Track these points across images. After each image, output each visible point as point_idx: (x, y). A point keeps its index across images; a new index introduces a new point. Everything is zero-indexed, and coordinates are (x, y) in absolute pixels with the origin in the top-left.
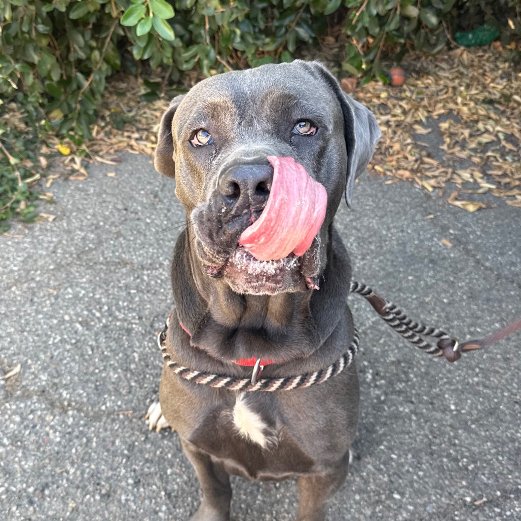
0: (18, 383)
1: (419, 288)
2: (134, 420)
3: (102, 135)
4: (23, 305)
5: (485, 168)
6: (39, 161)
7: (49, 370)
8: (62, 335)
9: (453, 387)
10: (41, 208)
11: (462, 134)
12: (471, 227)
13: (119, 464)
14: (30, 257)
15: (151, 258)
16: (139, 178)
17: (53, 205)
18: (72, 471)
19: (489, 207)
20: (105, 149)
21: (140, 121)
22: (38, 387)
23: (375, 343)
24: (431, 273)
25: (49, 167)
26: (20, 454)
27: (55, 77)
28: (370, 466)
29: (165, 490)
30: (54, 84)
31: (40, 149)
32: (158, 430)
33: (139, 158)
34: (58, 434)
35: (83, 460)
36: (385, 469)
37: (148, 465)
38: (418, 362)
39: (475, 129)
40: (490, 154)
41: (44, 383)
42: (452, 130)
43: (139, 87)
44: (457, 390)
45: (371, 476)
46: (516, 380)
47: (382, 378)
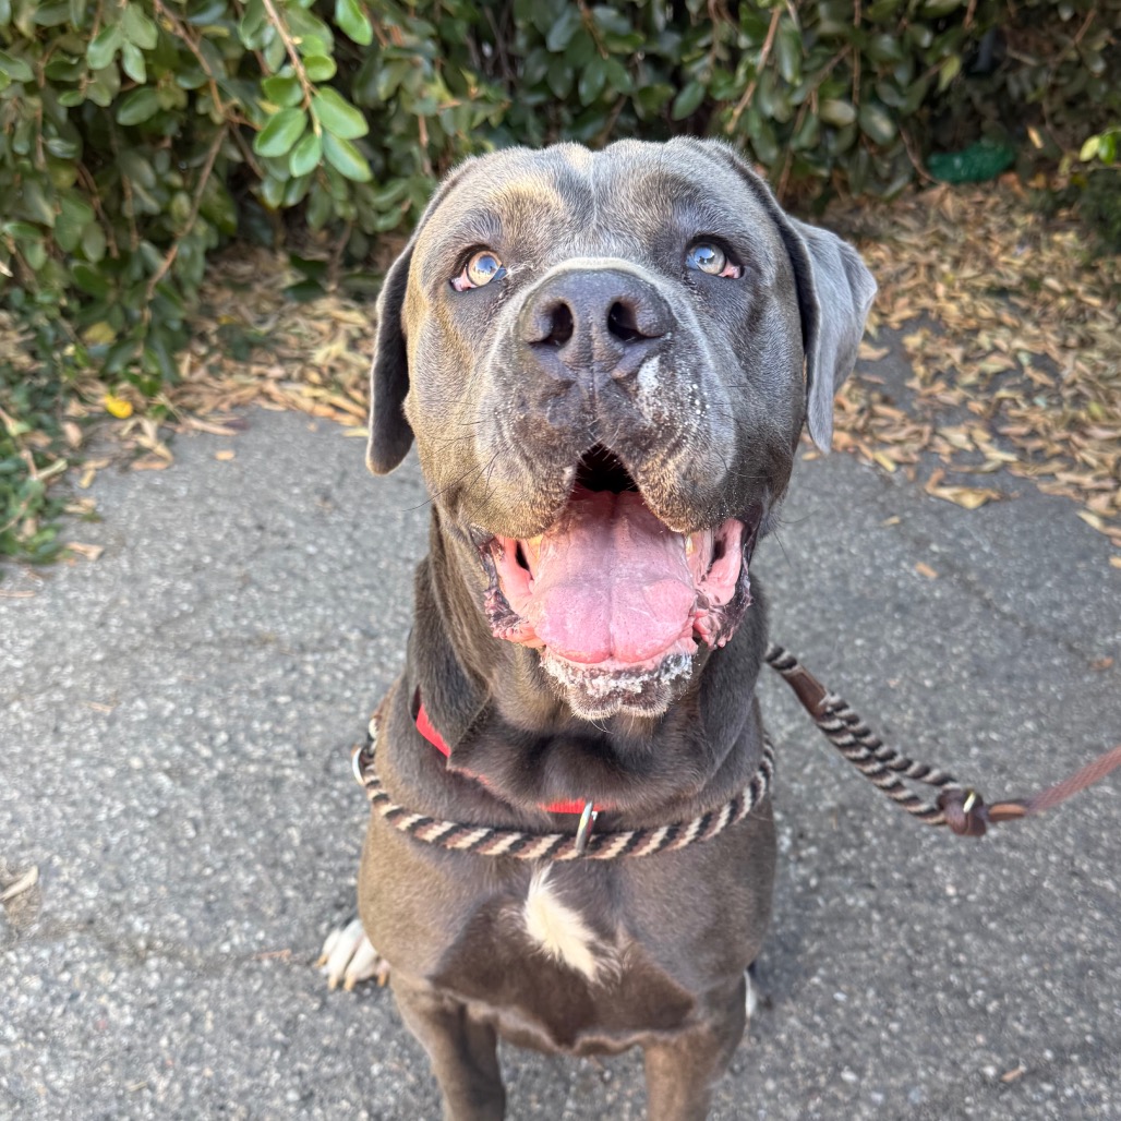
0: (33, 908)
1: (876, 663)
2: (296, 969)
3: (201, 373)
4: (38, 742)
5: (994, 420)
6: (62, 433)
7: (102, 875)
8: (126, 799)
9: (949, 852)
10: (71, 532)
11: (948, 356)
12: (970, 537)
13: (267, 1062)
14: (48, 637)
15: (321, 628)
16: (288, 461)
17: (98, 525)
18: (162, 1084)
19: (1005, 497)
20: (209, 402)
21: (284, 343)
22: (79, 912)
23: (795, 775)
24: (899, 631)
25: (86, 443)
26: (44, 1059)
27: (94, 253)
28: (793, 1021)
29: (369, 1107)
30: (91, 267)
31: (64, 407)
32: (348, 985)
33: (285, 418)
34: (127, 1009)
35: (186, 1061)
36: (822, 1024)
37: (329, 1059)
38: (881, 806)
39: (973, 345)
40: (1003, 393)
41: (91, 904)
42: (929, 350)
43: (280, 272)
44: (957, 855)
45: (796, 1039)
46: (1071, 830)
47: (812, 842)
